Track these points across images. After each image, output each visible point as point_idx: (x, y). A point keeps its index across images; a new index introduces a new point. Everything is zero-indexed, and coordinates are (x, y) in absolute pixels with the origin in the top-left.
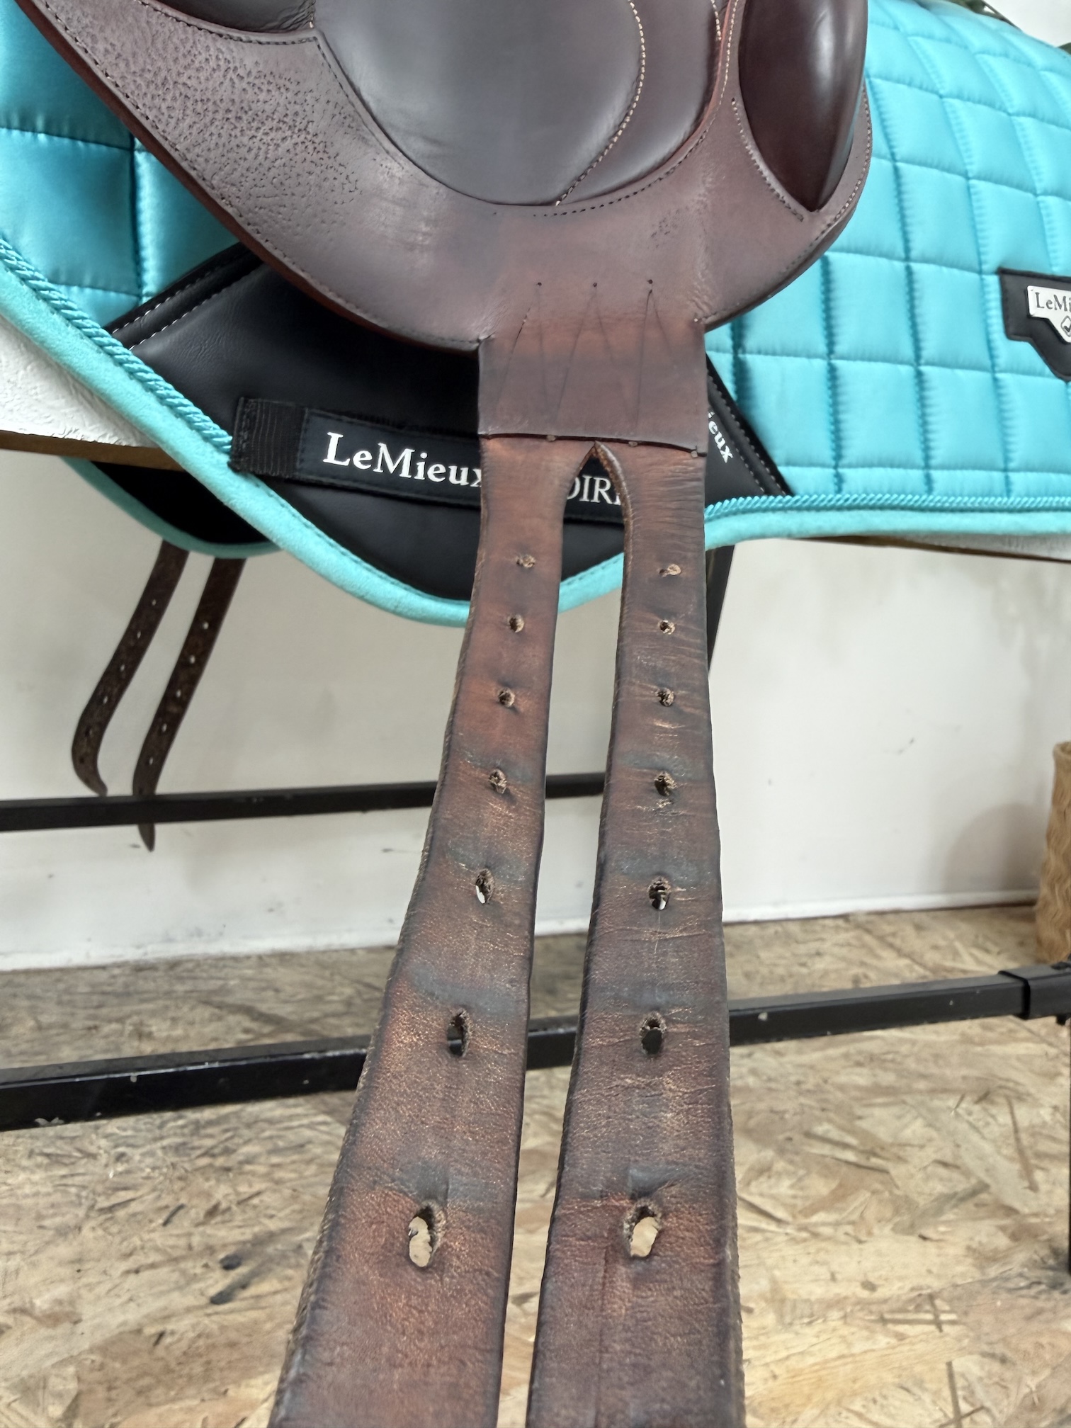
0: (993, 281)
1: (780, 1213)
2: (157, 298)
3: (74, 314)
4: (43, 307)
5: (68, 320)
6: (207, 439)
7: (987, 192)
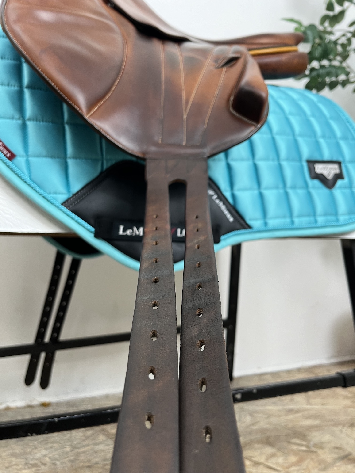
0: (305, 164)
1: (279, 468)
2: (74, 195)
3: (54, 201)
4: (45, 201)
5: (52, 204)
6: (88, 230)
7: (301, 140)
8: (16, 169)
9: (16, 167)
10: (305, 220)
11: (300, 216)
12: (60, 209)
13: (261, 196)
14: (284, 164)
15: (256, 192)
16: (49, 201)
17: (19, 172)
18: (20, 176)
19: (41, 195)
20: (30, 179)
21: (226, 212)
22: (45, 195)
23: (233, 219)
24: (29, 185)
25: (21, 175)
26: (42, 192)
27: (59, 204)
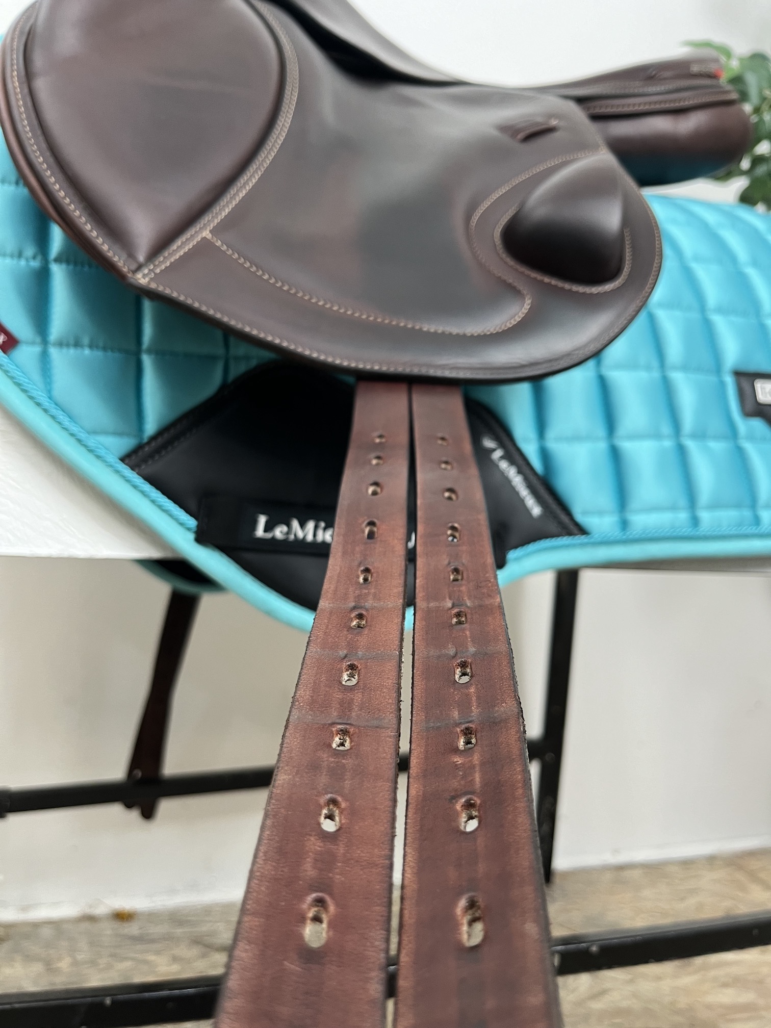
0: (730, 381)
3: (102, 452)
5: (98, 457)
6: (181, 524)
7: (720, 323)
9: (19, 368)
10: (728, 517)
11: (714, 506)
12: (117, 472)
13: (616, 455)
14: (678, 378)
15: (602, 446)
16: (91, 451)
17: (23, 380)
18: (24, 388)
19: (72, 435)
20: (50, 398)
21: (524, 492)
22: (83, 435)
23: (542, 511)
24: (46, 411)
25: (29, 387)
26: (74, 429)
27: (113, 459)
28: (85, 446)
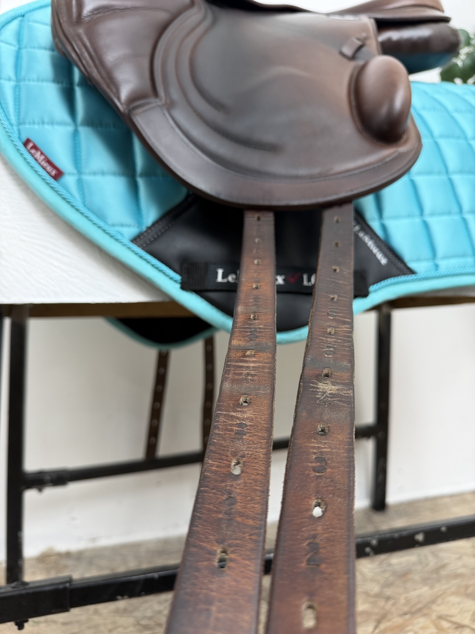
2: (149, 228)
3: (119, 237)
4: (107, 237)
5: (117, 240)
6: (171, 278)
8: (64, 192)
9: (64, 188)
12: (129, 248)
13: (426, 225)
15: (417, 220)
16: (112, 237)
17: (67, 196)
18: (69, 200)
19: (99, 227)
20: (85, 206)
21: (375, 250)
22: (106, 227)
23: (386, 261)
24: (82, 213)
25: (71, 200)
26: (101, 224)
27: (126, 241)
28: (108, 234)
